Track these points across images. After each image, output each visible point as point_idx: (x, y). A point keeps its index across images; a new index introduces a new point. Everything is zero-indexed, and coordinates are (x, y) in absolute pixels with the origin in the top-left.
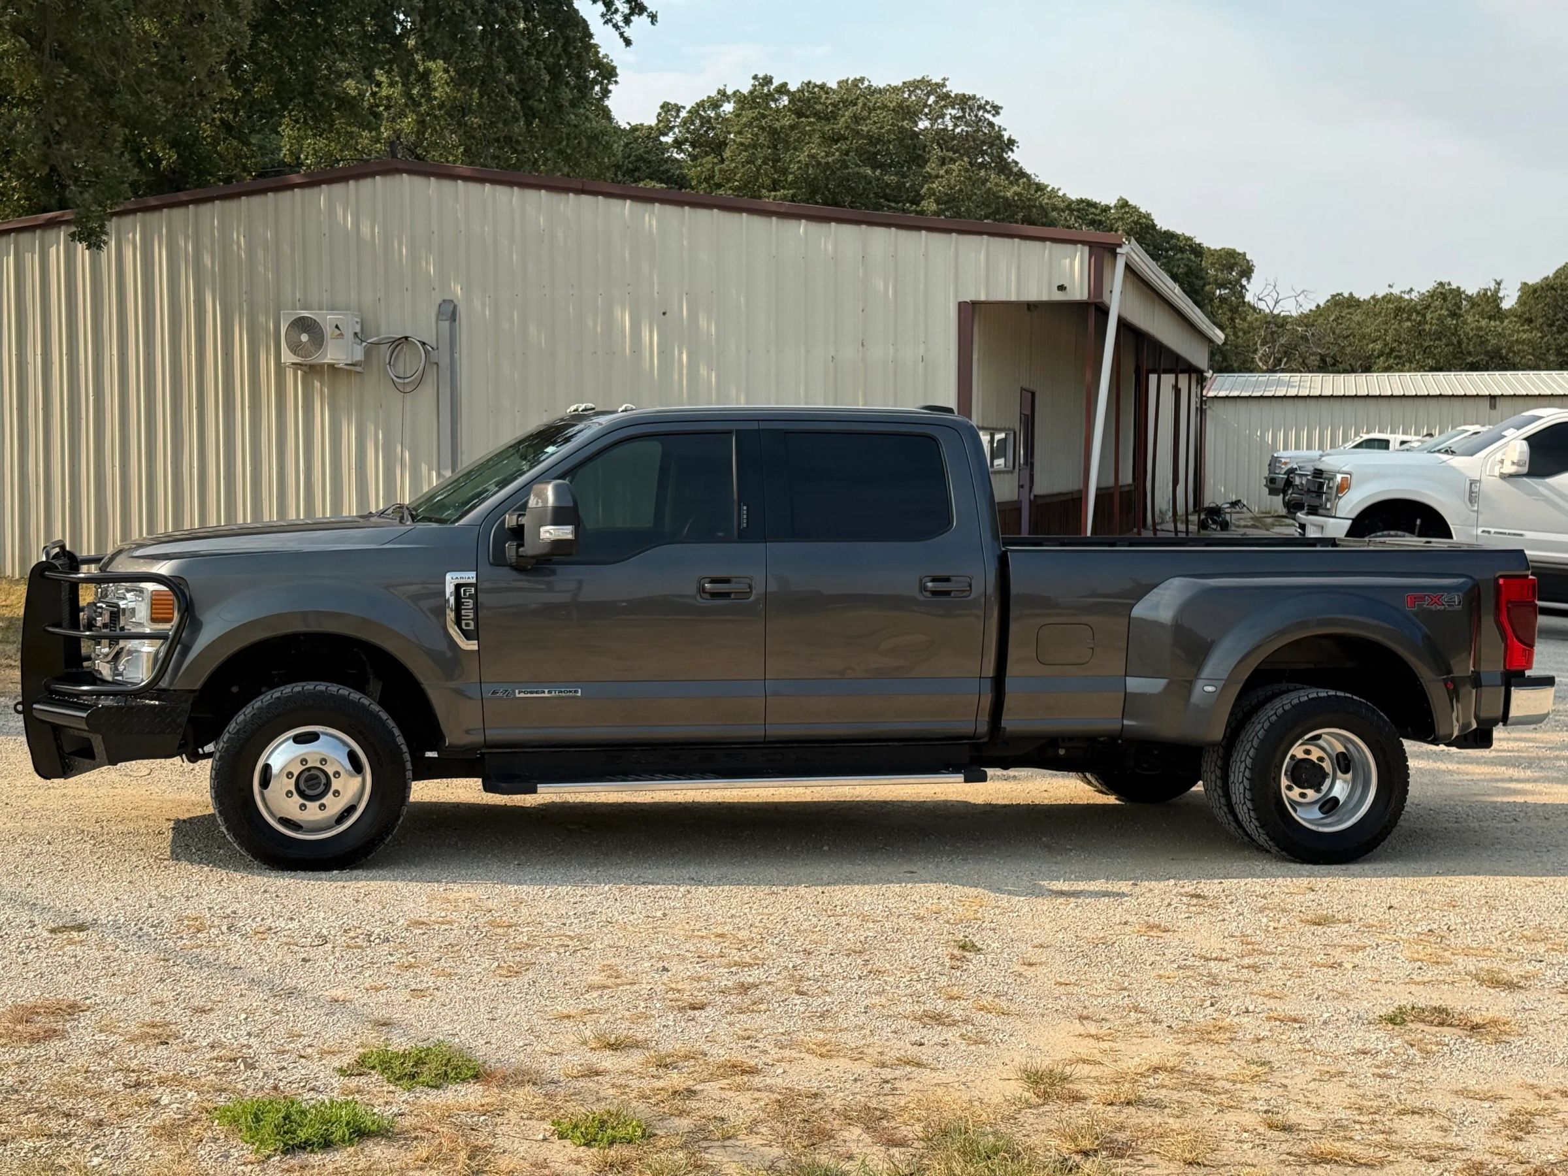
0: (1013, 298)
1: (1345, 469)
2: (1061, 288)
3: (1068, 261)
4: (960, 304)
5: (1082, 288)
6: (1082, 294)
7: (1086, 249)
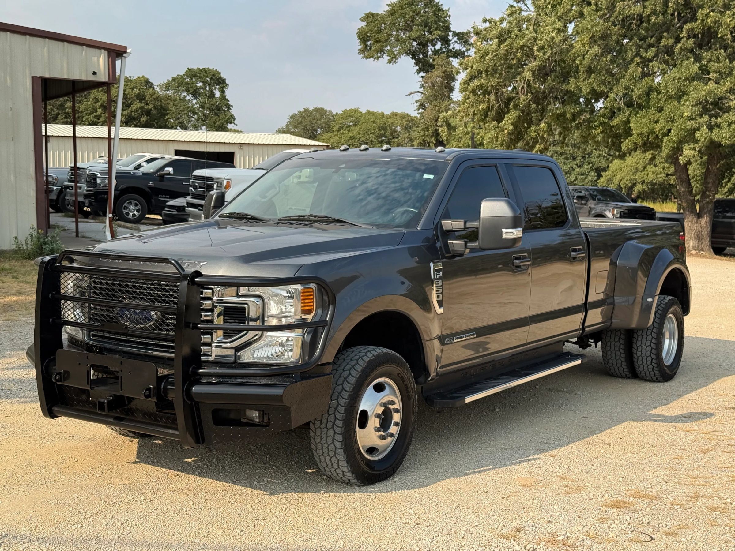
0: (65, 77)
1: (227, 177)
2: (94, 73)
3: (96, 58)
4: (33, 78)
5: (105, 76)
6: (105, 78)
7: (106, 53)
